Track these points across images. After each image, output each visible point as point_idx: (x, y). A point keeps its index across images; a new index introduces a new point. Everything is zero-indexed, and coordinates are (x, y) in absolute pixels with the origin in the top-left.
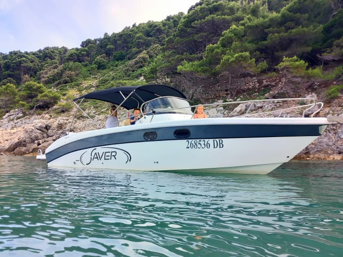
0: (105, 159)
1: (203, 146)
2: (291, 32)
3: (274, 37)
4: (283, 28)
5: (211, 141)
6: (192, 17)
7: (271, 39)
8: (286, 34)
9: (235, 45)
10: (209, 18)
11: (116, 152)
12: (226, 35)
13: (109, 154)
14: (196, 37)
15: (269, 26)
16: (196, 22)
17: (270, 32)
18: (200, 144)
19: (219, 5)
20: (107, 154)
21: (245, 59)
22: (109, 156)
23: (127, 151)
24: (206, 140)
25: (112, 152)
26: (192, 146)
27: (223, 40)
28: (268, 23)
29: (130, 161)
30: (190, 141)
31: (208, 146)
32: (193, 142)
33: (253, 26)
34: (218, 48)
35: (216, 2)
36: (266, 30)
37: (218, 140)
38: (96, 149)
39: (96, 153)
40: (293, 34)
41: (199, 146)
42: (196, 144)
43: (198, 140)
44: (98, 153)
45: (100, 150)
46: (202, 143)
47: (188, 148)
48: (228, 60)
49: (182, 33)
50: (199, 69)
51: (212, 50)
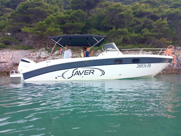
0: (85, 74)
1: (144, 66)
2: (74, 24)
3: (68, 24)
4: (71, 21)
5: (147, 64)
6: (27, 5)
7: (67, 25)
8: (73, 24)
9: (53, 24)
10: (37, 8)
11: (94, 70)
12: (48, 19)
13: (89, 72)
14: (29, 16)
15: (65, 19)
16: (30, 8)
17: (66, 22)
18: (143, 65)
19: (41, 3)
20: (86, 72)
21: (58, 31)
22: (88, 73)
23: (102, 70)
24: (145, 64)
25: (90, 70)
26: (139, 67)
27: (47, 21)
28: (65, 18)
29: (103, 75)
30: (139, 64)
31: (145, 66)
32: (140, 65)
33: (59, 17)
34: (44, 24)
35: (40, 1)
36: (65, 20)
37: (149, 64)
38: (77, 69)
39: (77, 71)
40: (75, 24)
41: (142, 66)
42: (141, 66)
43: (142, 64)
44: (79, 71)
45: (81, 69)
46: (144, 65)
47: (137, 67)
48: (50, 30)
49: (21, 12)
50: (35, 32)
51: (42, 24)
